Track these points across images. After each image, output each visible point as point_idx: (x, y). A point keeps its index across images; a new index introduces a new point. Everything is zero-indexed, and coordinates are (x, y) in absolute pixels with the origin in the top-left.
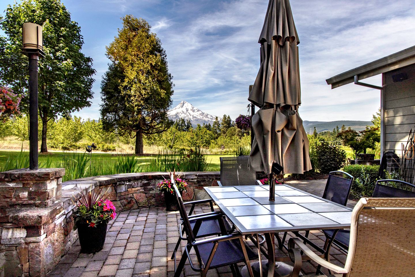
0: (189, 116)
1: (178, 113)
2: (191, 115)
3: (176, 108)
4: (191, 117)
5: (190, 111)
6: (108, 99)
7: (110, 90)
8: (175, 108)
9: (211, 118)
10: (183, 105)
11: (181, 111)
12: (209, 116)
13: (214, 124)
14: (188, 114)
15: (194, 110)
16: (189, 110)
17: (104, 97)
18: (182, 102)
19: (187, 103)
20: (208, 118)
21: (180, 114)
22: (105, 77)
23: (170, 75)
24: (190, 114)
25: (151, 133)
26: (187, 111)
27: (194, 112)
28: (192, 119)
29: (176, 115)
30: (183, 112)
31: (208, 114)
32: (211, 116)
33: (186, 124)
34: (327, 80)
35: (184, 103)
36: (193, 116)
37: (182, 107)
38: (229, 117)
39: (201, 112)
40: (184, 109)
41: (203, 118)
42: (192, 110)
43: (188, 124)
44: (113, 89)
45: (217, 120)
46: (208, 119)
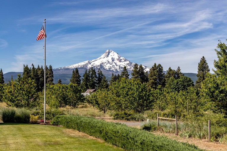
0: (116, 66)
1: (103, 63)
2: (117, 66)
3: (101, 57)
4: (118, 67)
5: (116, 61)
8: (99, 58)
10: (109, 54)
11: (106, 61)
14: (114, 64)
15: (121, 60)
16: (116, 59)
18: (107, 51)
19: (113, 52)
21: (105, 65)
24: (116, 64)
26: (113, 60)
27: (121, 61)
28: (118, 70)
29: (101, 65)
30: (108, 62)
33: (97, 75)
35: (109, 53)
36: (119, 66)
37: (108, 56)
40: (109, 59)
42: (118, 60)
43: (99, 75)
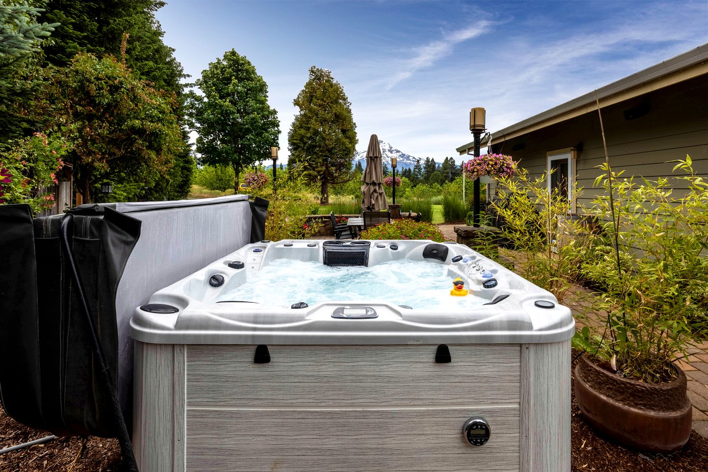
6: (295, 149)
7: (296, 141)
9: (413, 161)
12: (411, 158)
13: (415, 168)
17: (290, 148)
20: (410, 160)
22: (291, 128)
23: (355, 124)
24: (387, 156)
25: (337, 183)
31: (409, 156)
32: (414, 158)
34: (456, 149)
38: (433, 160)
39: (401, 154)
41: (403, 160)
44: (299, 140)
45: (418, 163)
46: (410, 162)
